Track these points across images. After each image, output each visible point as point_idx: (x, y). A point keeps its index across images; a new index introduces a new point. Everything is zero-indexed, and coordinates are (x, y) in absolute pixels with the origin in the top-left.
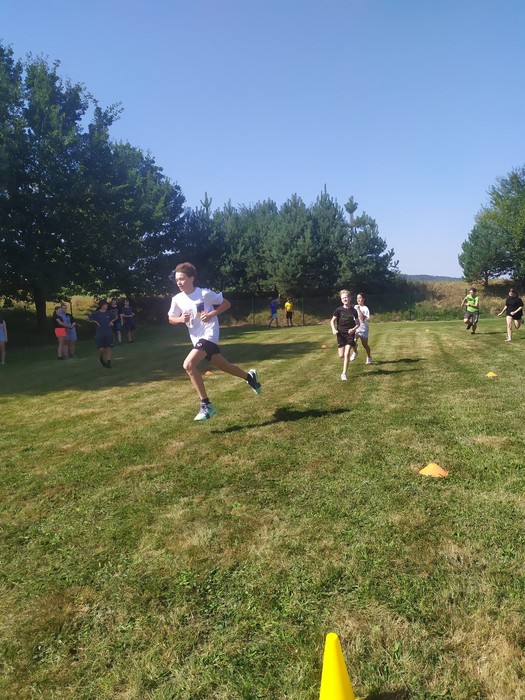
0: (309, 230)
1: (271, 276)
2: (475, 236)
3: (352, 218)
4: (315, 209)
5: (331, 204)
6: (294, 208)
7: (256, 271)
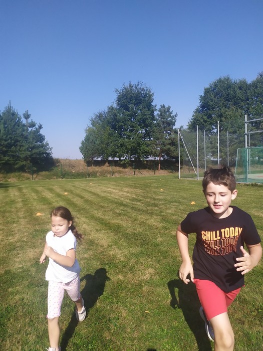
3: (27, 122)
4: (3, 113)
5: (14, 113)
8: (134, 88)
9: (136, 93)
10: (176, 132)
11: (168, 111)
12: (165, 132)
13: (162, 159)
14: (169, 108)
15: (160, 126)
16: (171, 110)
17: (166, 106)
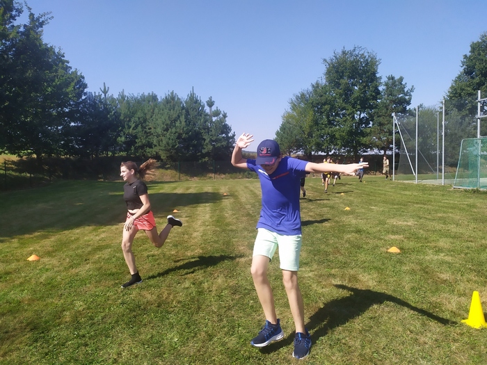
0: (183, 116)
1: (155, 146)
2: (283, 128)
3: (211, 110)
4: (186, 102)
5: (197, 100)
6: (171, 101)
7: (144, 141)
8: (348, 55)
9: (352, 62)
11: (400, 84)
14: (401, 79)
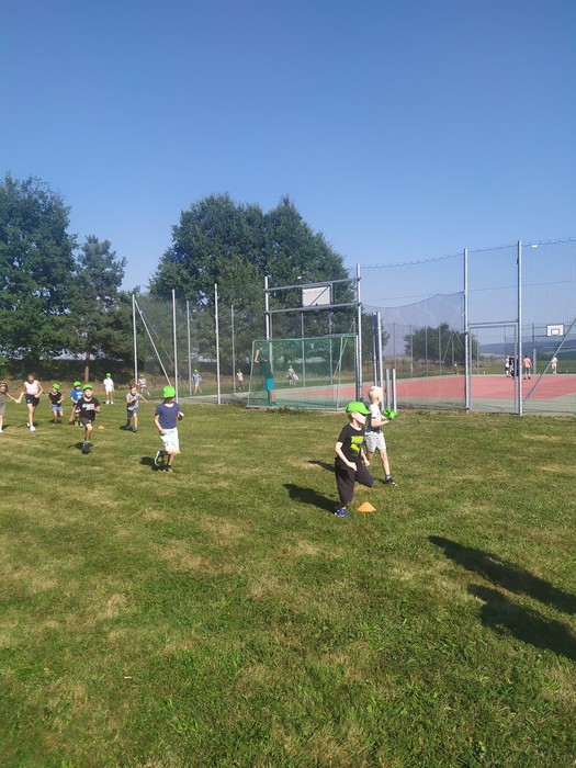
8: (18, 188)
9: (24, 201)
10: (125, 300)
11: (105, 252)
12: (98, 298)
13: (92, 357)
14: (107, 245)
15: (86, 284)
16: (111, 251)
17: (101, 241)
